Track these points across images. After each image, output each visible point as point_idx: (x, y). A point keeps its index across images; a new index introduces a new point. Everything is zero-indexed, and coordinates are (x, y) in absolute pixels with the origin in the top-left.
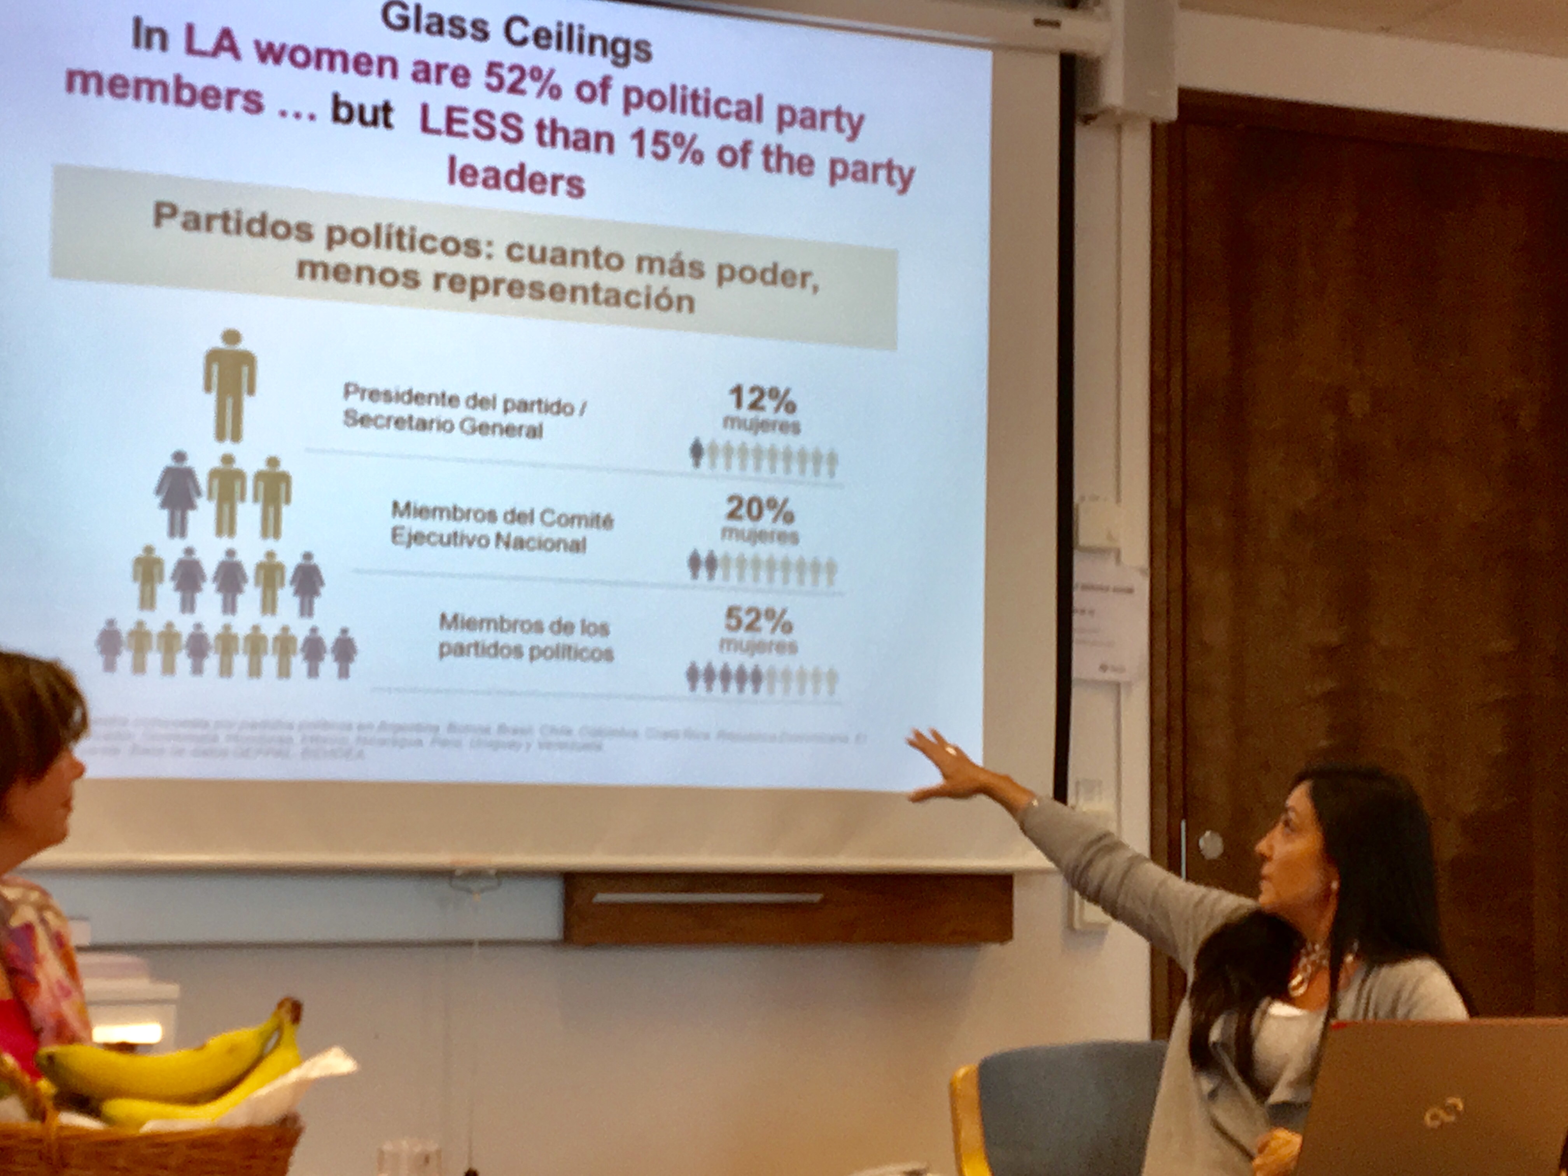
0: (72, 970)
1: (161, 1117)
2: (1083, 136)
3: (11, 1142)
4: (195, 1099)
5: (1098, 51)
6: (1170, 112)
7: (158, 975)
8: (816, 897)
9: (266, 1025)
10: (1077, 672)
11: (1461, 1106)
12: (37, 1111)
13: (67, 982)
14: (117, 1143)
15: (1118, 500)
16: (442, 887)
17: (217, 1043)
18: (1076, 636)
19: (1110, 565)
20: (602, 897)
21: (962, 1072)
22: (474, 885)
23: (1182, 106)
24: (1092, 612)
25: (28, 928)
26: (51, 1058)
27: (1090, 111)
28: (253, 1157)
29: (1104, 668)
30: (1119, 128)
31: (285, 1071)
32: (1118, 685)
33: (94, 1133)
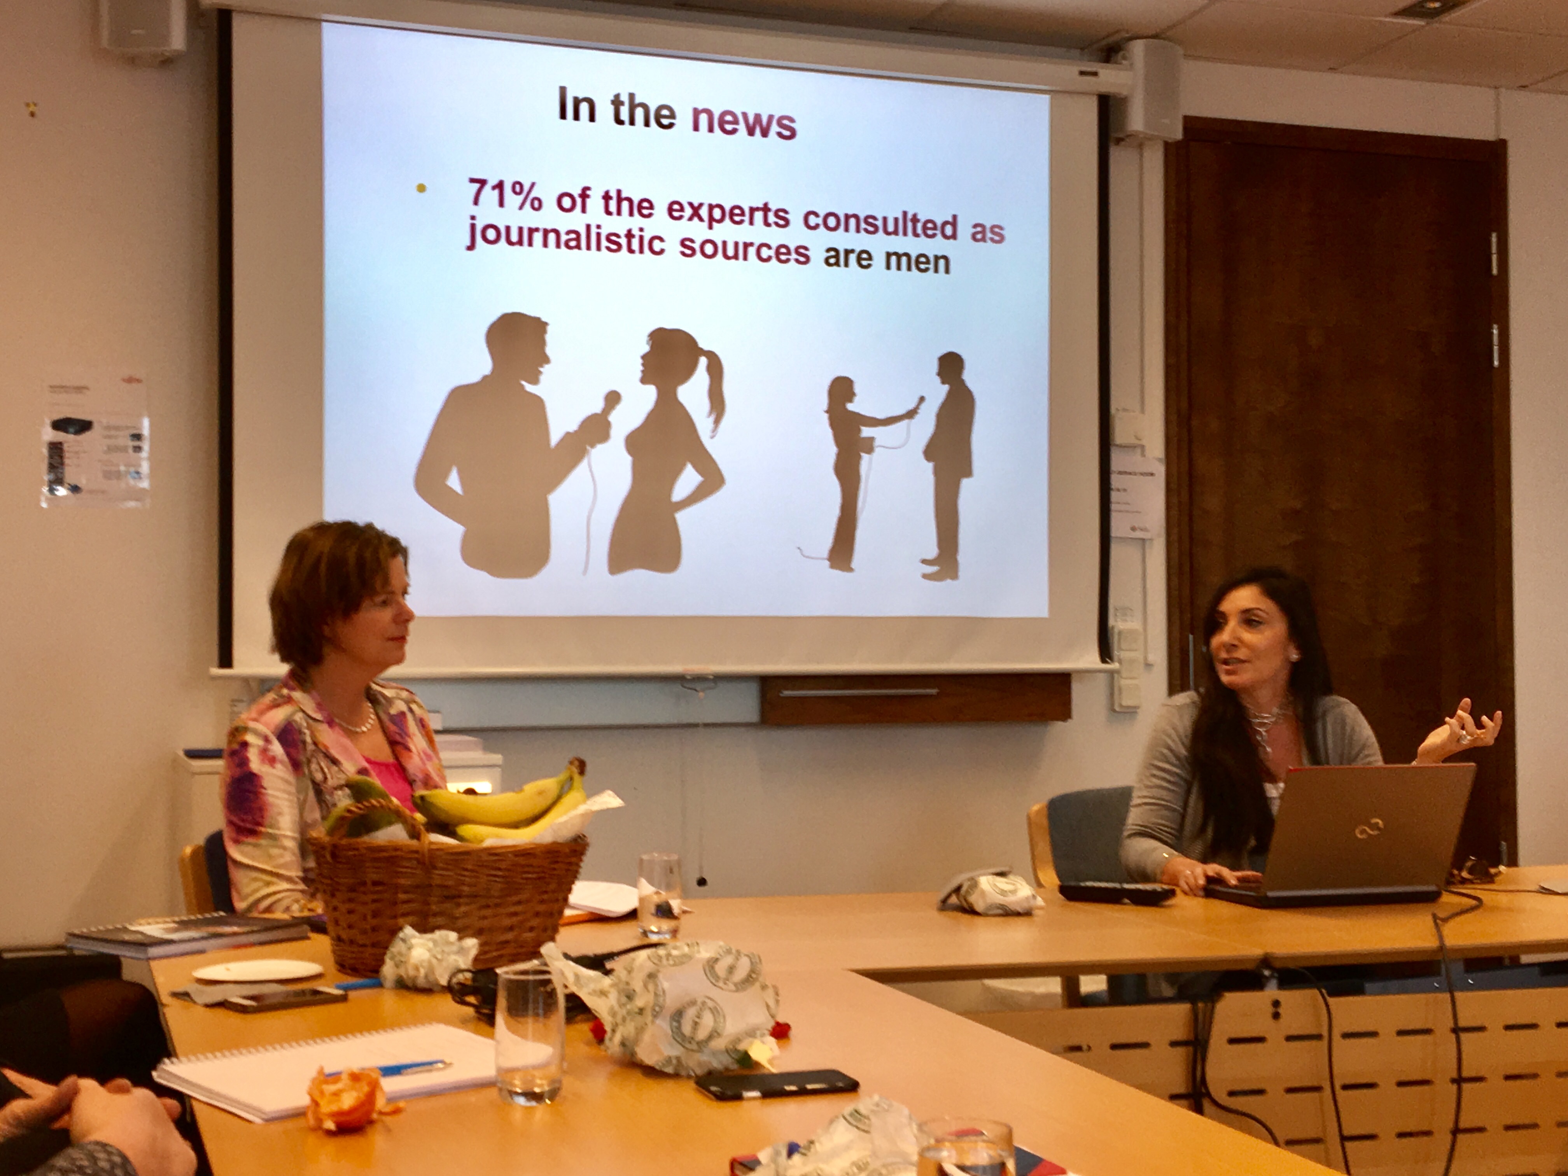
0: (431, 742)
1: (497, 836)
2: (1116, 154)
3: (399, 853)
4: (516, 825)
5: (1125, 92)
6: (1178, 134)
7: (487, 749)
8: (934, 691)
9: (563, 776)
10: (1115, 532)
11: (1381, 824)
12: (414, 834)
13: (429, 751)
14: (468, 853)
15: (1143, 411)
16: (677, 688)
17: (530, 788)
18: (1113, 507)
19: (1137, 456)
20: (787, 693)
21: (1036, 808)
22: (698, 686)
23: (1185, 129)
24: (1125, 490)
25: (403, 714)
26: (422, 798)
27: (1121, 135)
28: (557, 862)
29: (1133, 529)
30: (1141, 146)
31: (575, 806)
32: (1143, 540)
33: (454, 847)
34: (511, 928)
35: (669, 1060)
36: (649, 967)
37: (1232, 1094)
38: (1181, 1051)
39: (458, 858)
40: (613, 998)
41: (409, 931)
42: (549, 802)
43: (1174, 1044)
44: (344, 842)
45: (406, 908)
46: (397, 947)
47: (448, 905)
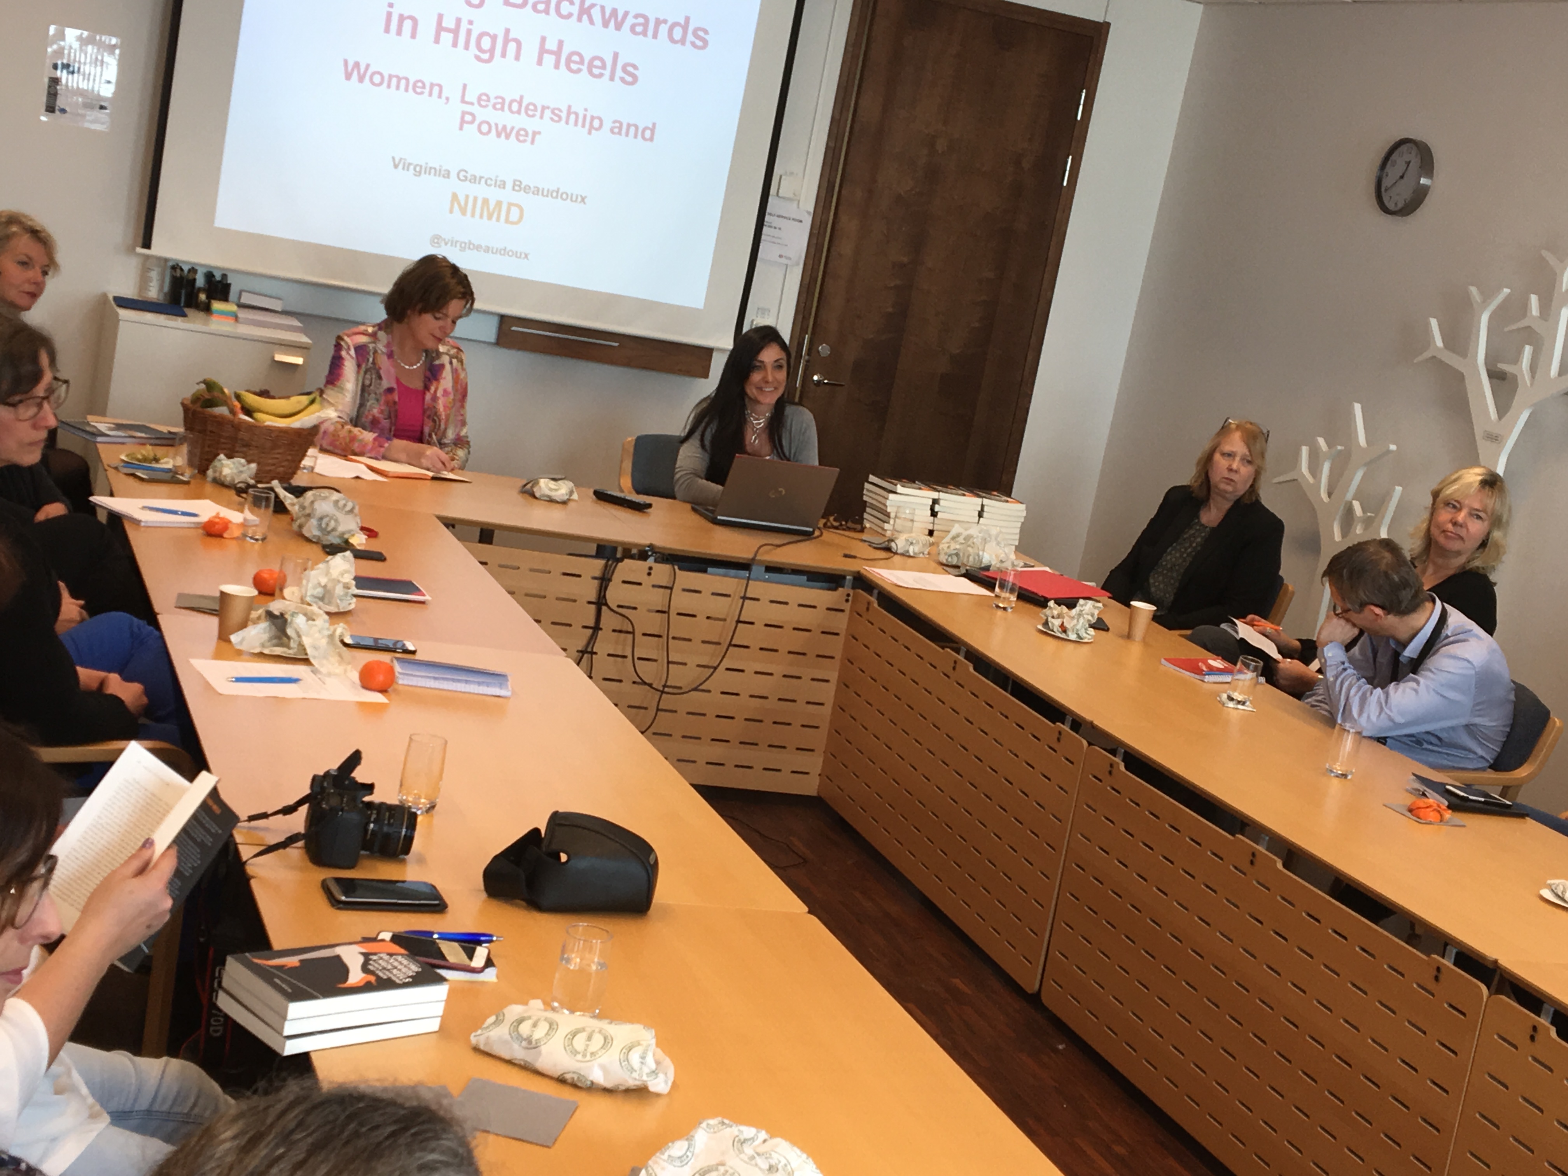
1: (272, 421)
3: (224, 420)
4: (283, 417)
8: (616, 344)
9: (311, 397)
10: (761, 255)
11: (784, 493)
12: (233, 412)
14: (257, 427)
17: (292, 400)
19: (792, 207)
21: (630, 439)
24: (780, 229)
26: (239, 395)
28: (302, 438)
29: (781, 256)
31: (314, 413)
32: (785, 265)
33: (250, 422)
34: (274, 465)
35: (314, 536)
36: (312, 499)
37: (619, 606)
38: (596, 582)
39: (250, 428)
40: (297, 507)
41: (222, 456)
42: (302, 407)
43: (595, 578)
44: (200, 409)
45: (223, 446)
46: (216, 463)
47: (245, 449)
